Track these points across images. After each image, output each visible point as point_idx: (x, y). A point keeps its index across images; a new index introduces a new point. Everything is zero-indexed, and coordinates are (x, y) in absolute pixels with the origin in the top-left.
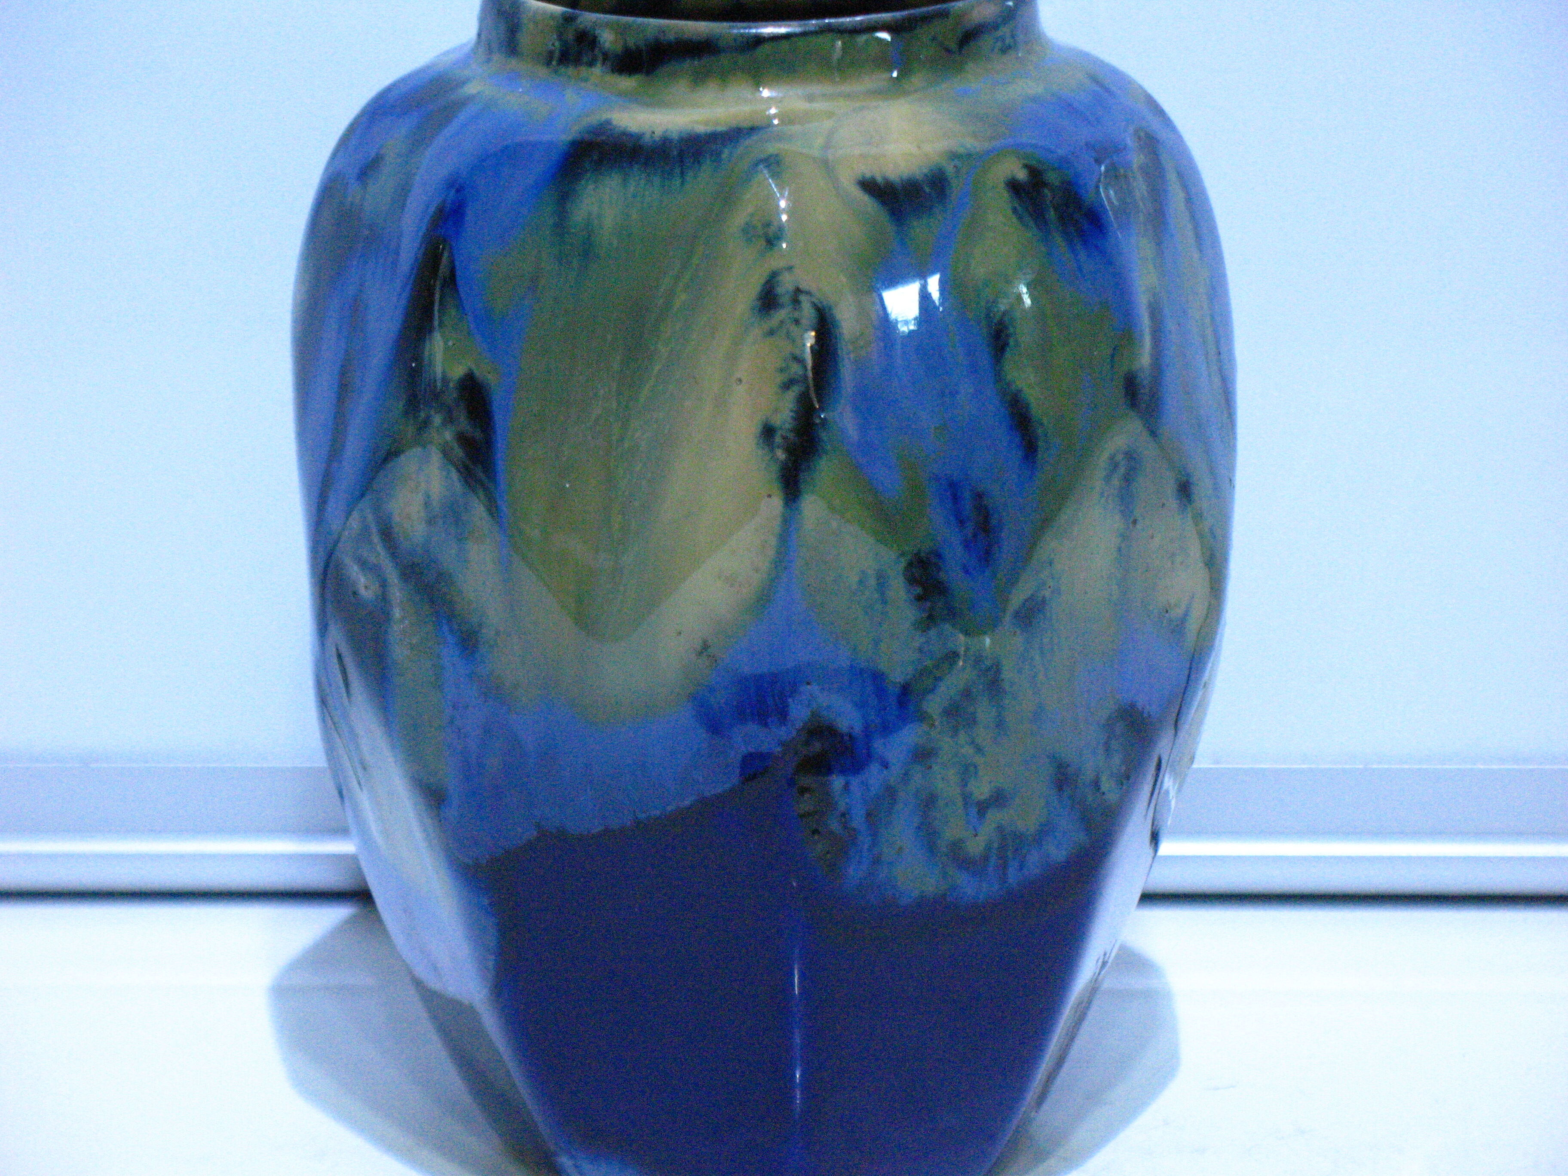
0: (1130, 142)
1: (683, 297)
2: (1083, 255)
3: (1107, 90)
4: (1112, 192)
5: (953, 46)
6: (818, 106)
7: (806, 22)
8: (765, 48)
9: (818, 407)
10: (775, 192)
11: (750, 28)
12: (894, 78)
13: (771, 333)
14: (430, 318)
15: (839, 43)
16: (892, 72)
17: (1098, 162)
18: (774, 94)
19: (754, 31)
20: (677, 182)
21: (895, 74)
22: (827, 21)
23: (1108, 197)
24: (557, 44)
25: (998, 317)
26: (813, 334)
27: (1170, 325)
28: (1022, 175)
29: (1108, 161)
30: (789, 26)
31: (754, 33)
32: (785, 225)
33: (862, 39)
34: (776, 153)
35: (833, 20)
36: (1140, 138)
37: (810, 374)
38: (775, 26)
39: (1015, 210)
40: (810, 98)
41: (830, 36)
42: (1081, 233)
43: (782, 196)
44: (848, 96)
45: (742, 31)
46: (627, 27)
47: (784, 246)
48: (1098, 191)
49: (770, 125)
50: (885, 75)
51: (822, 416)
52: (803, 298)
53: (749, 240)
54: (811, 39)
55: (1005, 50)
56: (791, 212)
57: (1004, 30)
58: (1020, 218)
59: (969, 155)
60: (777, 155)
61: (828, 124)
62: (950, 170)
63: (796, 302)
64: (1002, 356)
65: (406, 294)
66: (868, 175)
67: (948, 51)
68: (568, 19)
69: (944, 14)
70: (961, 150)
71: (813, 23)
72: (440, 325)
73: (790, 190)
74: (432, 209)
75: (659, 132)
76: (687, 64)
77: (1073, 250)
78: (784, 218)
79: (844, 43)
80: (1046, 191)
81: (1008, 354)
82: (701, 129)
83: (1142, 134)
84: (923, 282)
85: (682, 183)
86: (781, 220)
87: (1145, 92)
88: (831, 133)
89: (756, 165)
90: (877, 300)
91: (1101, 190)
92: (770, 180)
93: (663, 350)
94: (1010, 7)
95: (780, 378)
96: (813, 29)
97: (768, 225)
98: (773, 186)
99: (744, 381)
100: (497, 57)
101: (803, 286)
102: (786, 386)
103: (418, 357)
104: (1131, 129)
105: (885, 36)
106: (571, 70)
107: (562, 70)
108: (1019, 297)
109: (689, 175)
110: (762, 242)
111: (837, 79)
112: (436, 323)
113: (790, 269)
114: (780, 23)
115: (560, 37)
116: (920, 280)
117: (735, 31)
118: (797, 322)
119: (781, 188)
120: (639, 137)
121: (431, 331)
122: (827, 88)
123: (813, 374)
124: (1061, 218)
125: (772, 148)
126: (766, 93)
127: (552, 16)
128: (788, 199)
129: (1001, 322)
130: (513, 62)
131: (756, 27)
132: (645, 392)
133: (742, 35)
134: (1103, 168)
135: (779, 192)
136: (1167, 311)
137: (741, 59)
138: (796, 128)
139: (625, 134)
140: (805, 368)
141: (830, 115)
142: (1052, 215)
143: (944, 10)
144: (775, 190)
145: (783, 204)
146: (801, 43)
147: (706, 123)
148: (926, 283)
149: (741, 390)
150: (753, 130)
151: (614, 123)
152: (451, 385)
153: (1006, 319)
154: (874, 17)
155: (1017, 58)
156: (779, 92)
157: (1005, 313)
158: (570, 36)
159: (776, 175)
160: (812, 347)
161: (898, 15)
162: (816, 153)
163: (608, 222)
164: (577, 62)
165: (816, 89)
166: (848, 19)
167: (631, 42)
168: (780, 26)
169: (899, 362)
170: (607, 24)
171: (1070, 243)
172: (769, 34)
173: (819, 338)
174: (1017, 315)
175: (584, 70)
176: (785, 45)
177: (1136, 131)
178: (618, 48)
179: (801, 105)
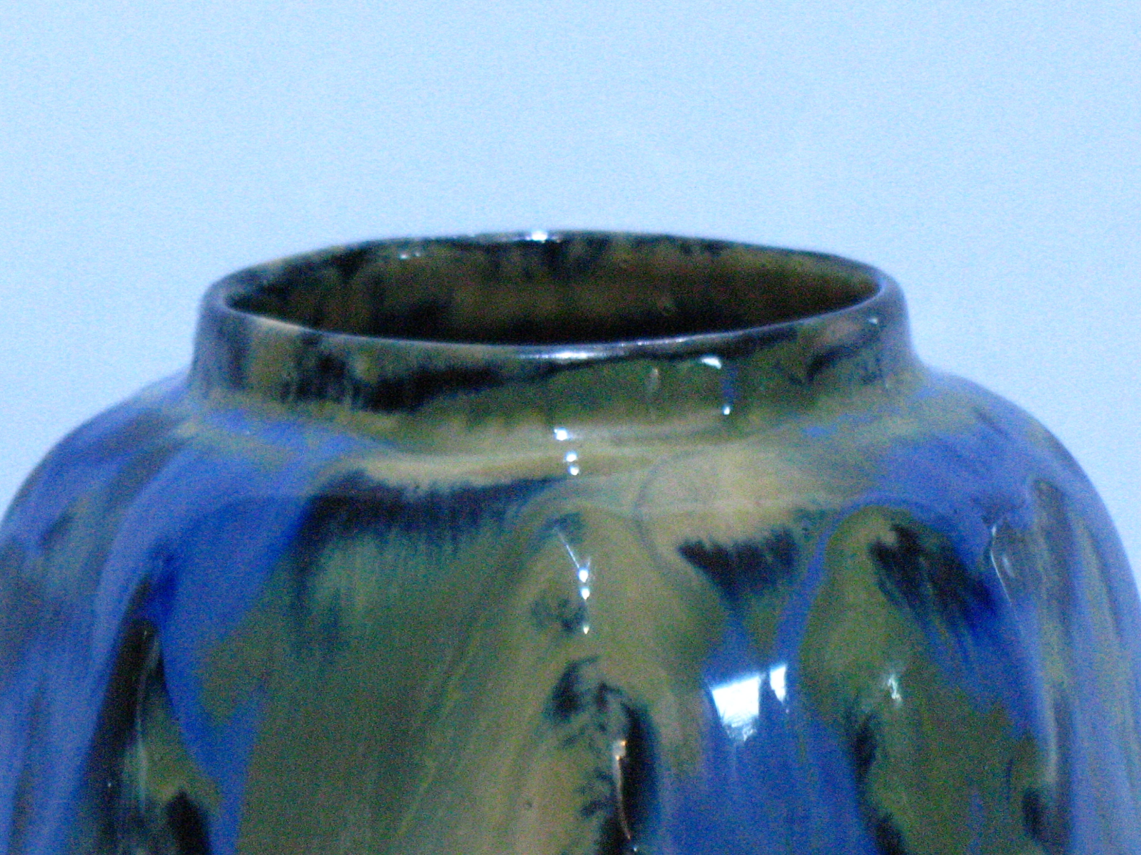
0: (1028, 495)
1: (457, 696)
2: (968, 640)
3: (999, 431)
4: (1006, 561)
5: (801, 375)
6: (629, 451)
7: (613, 345)
8: (561, 379)
9: (629, 837)
10: (574, 563)
11: (540, 352)
12: (726, 416)
13: (570, 741)
14: (132, 724)
15: (656, 371)
16: (722, 407)
17: (988, 521)
18: (574, 437)
19: (546, 356)
20: (448, 548)
21: (727, 411)
22: (640, 343)
23: (1001, 566)
24: (294, 375)
25: (861, 720)
26: (623, 743)
27: (1082, 729)
28: (890, 539)
29: (1000, 522)
30: (592, 350)
31: (545, 359)
32: (587, 604)
33: (685, 366)
34: (575, 511)
35: (647, 343)
36: (1041, 492)
37: (620, 797)
38: (572, 350)
39: (882, 585)
40: (618, 441)
41: (643, 362)
42: (967, 614)
43: (583, 566)
44: (666, 439)
45: (531, 357)
46: (384, 351)
47: (586, 630)
48: (987, 558)
49: (566, 475)
50: (714, 412)
51: (635, 850)
52: (609, 697)
53: (540, 624)
54: (619, 366)
55: (868, 379)
56: (595, 585)
57: (866, 355)
58: (887, 593)
59: (823, 514)
60: (577, 515)
61: (640, 475)
62: (797, 531)
63: (601, 702)
64: (866, 771)
65: (101, 694)
66: (693, 539)
67: (794, 380)
68: (309, 342)
69: (790, 335)
70: (812, 508)
71: (623, 346)
72: (143, 732)
73: (592, 560)
74: (133, 587)
75: (424, 487)
76: (462, 398)
77: (957, 635)
78: (585, 593)
79: (662, 372)
80: (921, 559)
81: (873, 769)
82: (479, 481)
83: (1043, 486)
84: (764, 675)
85: (455, 551)
86: (579, 594)
87: (1047, 432)
88: (645, 486)
89: (549, 526)
90: (706, 699)
91: (993, 559)
92: (568, 547)
93: (430, 763)
94: (873, 325)
95: (579, 801)
96: (622, 353)
97: (565, 603)
98: (572, 555)
99: (535, 804)
100: (217, 393)
101: (611, 683)
102: (588, 810)
103: (115, 774)
104: (1030, 479)
105: (713, 362)
106: (313, 407)
107: (302, 405)
108: (887, 694)
109: (464, 538)
110: (558, 626)
111: (654, 418)
112: (139, 728)
113: (593, 660)
114: (578, 346)
115: (299, 363)
116: (761, 673)
117: (523, 357)
118: (603, 728)
119: (582, 557)
120: (398, 492)
121: (133, 740)
122: (639, 429)
123: (624, 796)
124: (941, 593)
125: (569, 507)
126: (561, 434)
127: (290, 339)
128: (591, 570)
129: (865, 729)
130: (240, 398)
131: (548, 352)
132: (408, 817)
133: (530, 362)
134: (994, 530)
135: (579, 562)
136: (1078, 716)
137: (530, 391)
138: (601, 480)
139: (381, 487)
140: (613, 789)
141: (644, 462)
142: (929, 590)
143: (791, 329)
144: (574, 559)
145: (584, 575)
146: (606, 371)
147: (486, 474)
148: (768, 676)
149: (531, 815)
150: (545, 482)
151: (367, 473)
152: (158, 811)
153: (871, 725)
154: (699, 338)
155: (884, 390)
156: (579, 434)
157: (870, 717)
158: (311, 363)
159: (573, 541)
160: (621, 760)
161: (730, 335)
162: (627, 510)
163: (360, 602)
164: (321, 395)
165: (625, 430)
166: (667, 341)
167: (390, 369)
168: (579, 350)
169: (734, 777)
170: (361, 348)
171: (952, 625)
172: (566, 360)
173: (629, 747)
174: (885, 717)
175: (329, 406)
176: (586, 376)
177: (1037, 482)
178: (373, 380)
179: (608, 451)
